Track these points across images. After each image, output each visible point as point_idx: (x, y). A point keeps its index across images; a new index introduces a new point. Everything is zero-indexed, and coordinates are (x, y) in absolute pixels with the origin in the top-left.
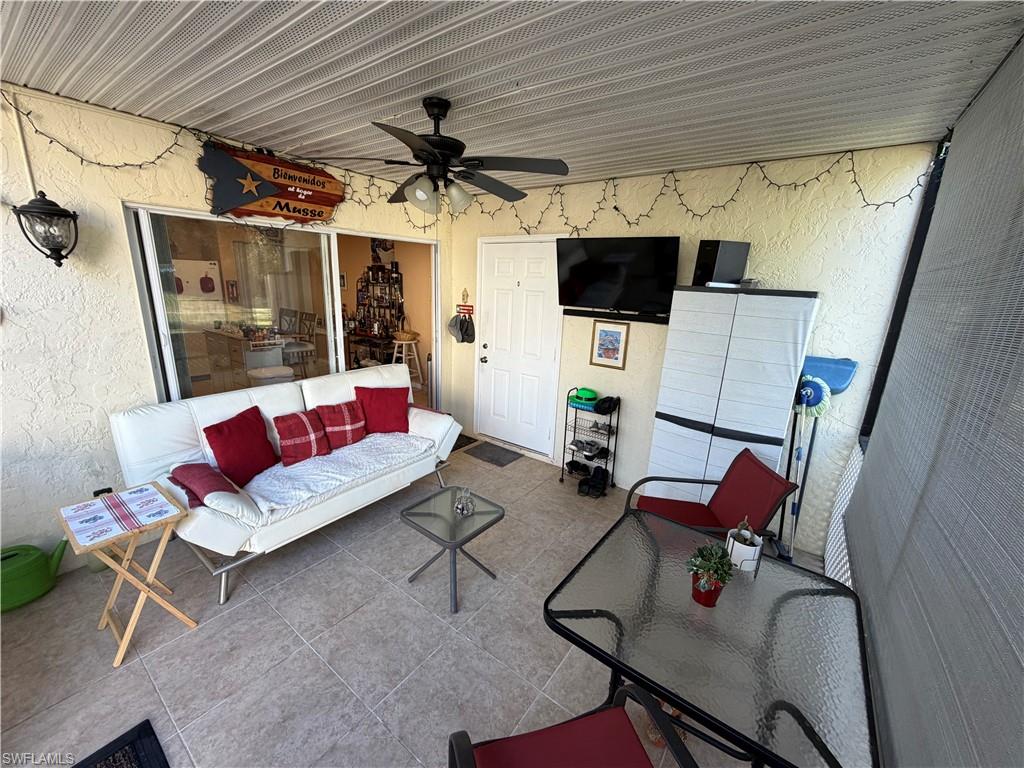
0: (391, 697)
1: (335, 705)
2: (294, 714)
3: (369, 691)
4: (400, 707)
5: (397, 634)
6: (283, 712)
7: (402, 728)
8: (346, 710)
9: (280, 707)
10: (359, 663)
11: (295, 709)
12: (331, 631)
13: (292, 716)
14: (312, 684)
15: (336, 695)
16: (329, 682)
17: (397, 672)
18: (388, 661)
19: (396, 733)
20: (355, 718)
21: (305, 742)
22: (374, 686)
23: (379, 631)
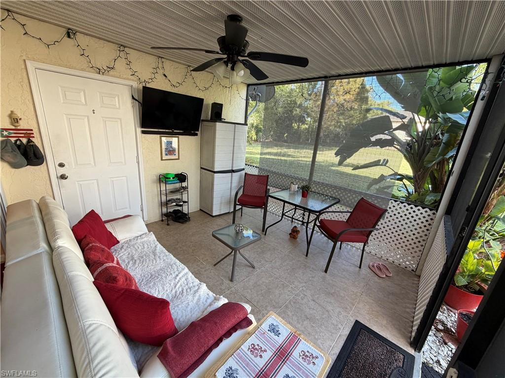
0: (293, 286)
1: (298, 302)
2: (305, 316)
3: (292, 292)
4: (296, 283)
5: (265, 285)
6: (305, 320)
7: (302, 283)
8: (300, 298)
9: (303, 322)
10: (280, 296)
11: (303, 316)
12: (263, 310)
13: (306, 316)
14: (291, 312)
15: (294, 303)
16: (290, 306)
17: (283, 285)
18: (278, 288)
19: (304, 284)
20: (302, 295)
21: (314, 309)
22: (289, 291)
23: (263, 291)
